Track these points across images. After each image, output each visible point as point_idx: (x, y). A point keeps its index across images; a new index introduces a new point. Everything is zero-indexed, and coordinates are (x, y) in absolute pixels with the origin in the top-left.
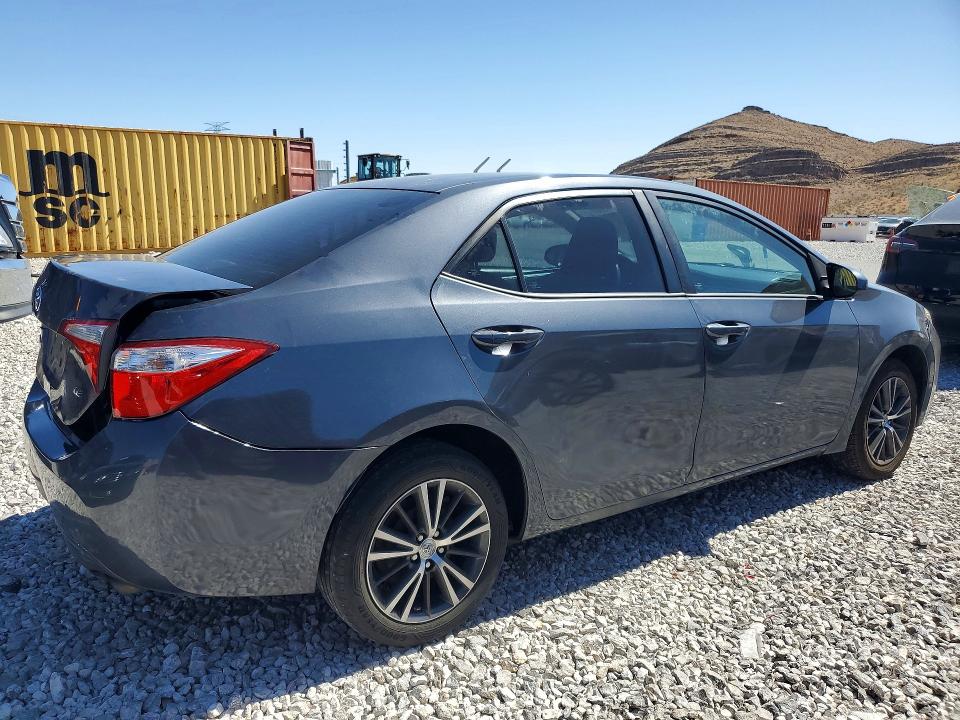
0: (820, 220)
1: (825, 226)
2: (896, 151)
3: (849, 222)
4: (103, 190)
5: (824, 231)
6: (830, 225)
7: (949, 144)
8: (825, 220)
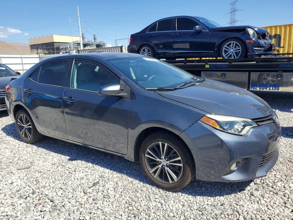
4: (282, 45)
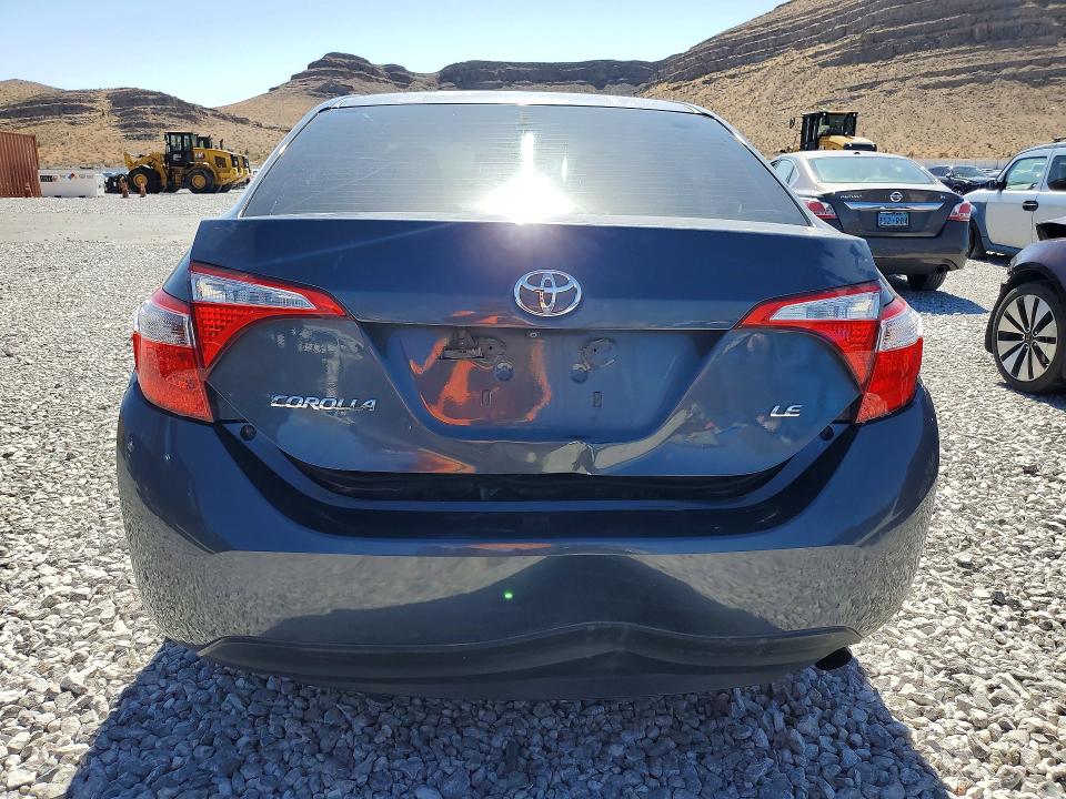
0: (36, 172)
1: (45, 179)
2: (27, 94)
3: (73, 175)
5: (44, 186)
6: (49, 179)
7: (84, 92)
8: (42, 172)
